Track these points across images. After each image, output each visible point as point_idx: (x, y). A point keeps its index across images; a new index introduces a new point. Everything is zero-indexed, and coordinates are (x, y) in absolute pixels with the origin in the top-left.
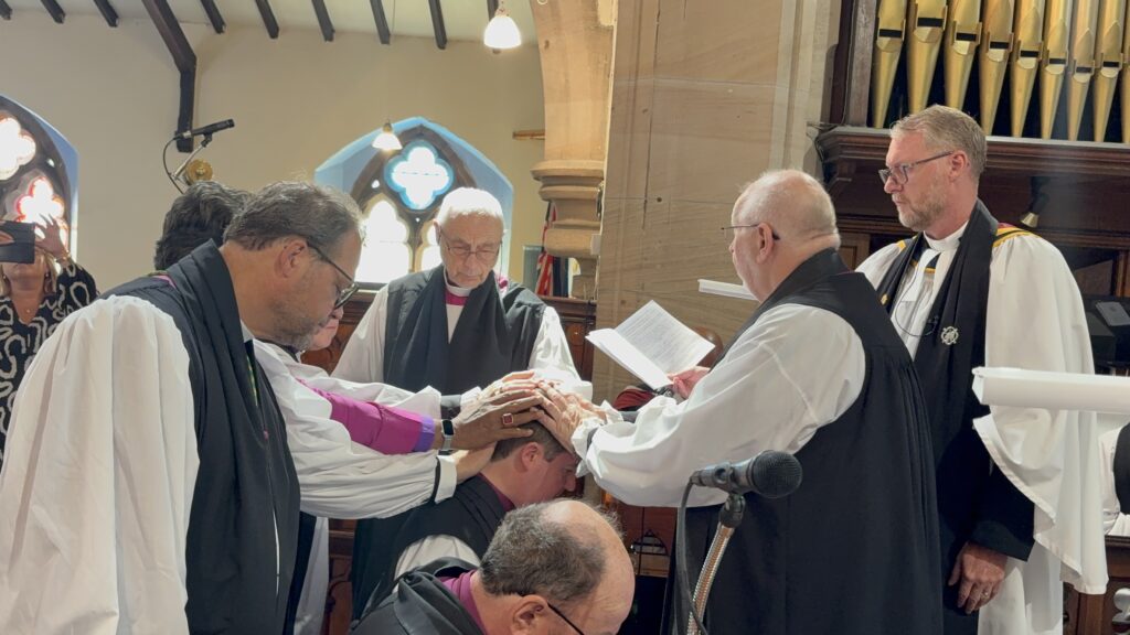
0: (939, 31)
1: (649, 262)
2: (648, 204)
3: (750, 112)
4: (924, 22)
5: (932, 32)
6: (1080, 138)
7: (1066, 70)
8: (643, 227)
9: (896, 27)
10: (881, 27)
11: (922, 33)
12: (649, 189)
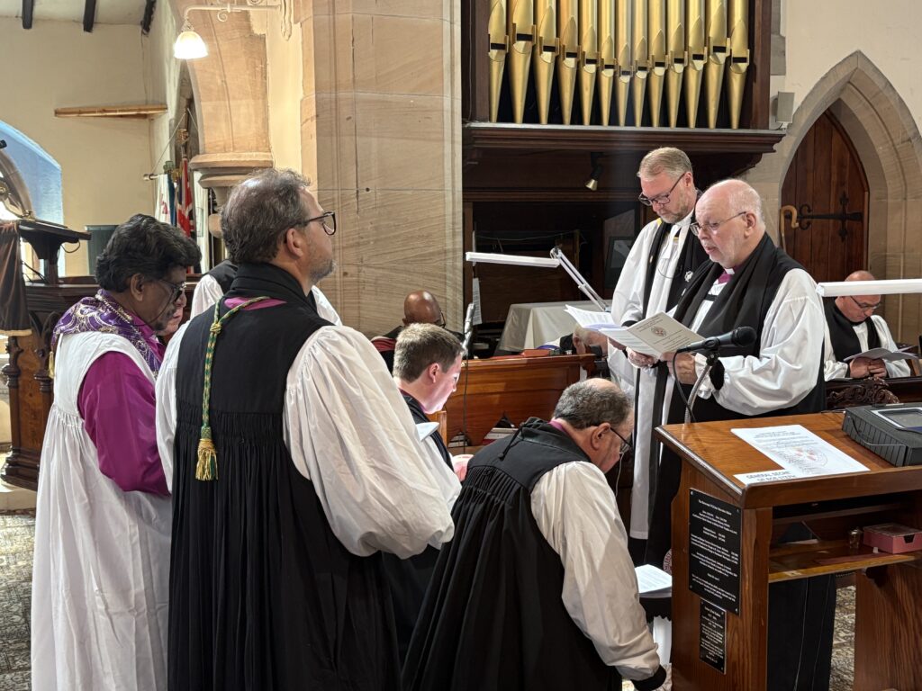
0: (530, 43)
1: (365, 240)
2: (360, 194)
3: (429, 118)
4: (521, 37)
5: (526, 45)
6: (643, 125)
7: (615, 73)
8: (357, 212)
9: (500, 41)
10: (492, 41)
11: (520, 46)
12: (359, 182)
